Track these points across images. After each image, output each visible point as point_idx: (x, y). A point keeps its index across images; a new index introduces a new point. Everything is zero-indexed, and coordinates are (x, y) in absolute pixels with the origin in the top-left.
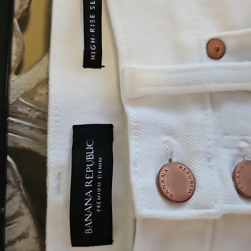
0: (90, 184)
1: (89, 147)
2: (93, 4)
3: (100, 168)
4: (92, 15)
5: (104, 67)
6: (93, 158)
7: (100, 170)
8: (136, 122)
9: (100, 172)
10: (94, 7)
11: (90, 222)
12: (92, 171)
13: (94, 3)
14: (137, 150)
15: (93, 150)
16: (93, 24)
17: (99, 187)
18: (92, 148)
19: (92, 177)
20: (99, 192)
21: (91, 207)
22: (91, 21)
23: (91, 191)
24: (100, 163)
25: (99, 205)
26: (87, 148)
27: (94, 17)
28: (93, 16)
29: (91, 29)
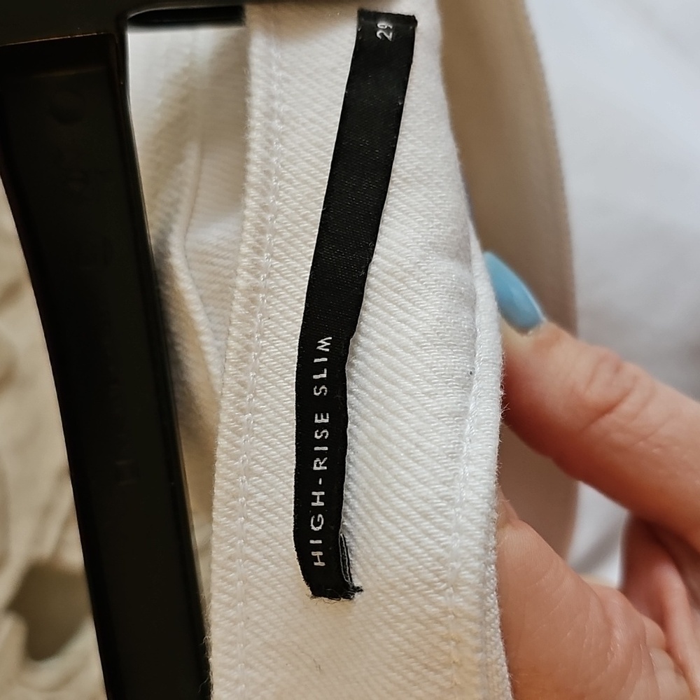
2: (322, 379)
4: (322, 416)
10: (323, 387)
13: (324, 376)
16: (322, 442)
22: (319, 434)
27: (327, 421)
28: (325, 417)
29: (318, 460)
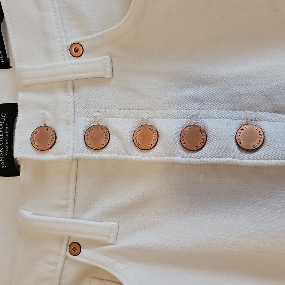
0: (2, 139)
1: (3, 117)
3: (6, 130)
5: (12, 67)
6: (3, 124)
7: (7, 131)
8: (22, 102)
9: (7, 133)
11: (3, 161)
12: (2, 132)
14: (22, 119)
15: (4, 120)
17: (7, 141)
18: (5, 118)
19: (2, 136)
20: (7, 144)
21: (3, 153)
23: (3, 144)
24: (7, 127)
25: (7, 151)
26: (2, 118)
